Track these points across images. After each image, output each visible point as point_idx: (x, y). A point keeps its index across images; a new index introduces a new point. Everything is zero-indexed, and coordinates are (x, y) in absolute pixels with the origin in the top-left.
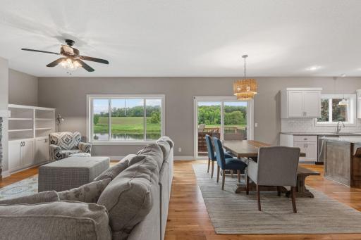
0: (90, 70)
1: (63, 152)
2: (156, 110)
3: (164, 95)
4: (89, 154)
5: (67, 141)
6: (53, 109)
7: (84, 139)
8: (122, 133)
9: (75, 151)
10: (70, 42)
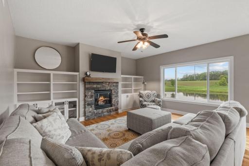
0: (157, 46)
1: (145, 103)
2: (225, 74)
3: (232, 57)
4: (159, 107)
5: (148, 96)
6: (142, 77)
7: (158, 96)
8: (192, 92)
9: (151, 103)
10: (142, 30)
